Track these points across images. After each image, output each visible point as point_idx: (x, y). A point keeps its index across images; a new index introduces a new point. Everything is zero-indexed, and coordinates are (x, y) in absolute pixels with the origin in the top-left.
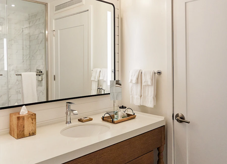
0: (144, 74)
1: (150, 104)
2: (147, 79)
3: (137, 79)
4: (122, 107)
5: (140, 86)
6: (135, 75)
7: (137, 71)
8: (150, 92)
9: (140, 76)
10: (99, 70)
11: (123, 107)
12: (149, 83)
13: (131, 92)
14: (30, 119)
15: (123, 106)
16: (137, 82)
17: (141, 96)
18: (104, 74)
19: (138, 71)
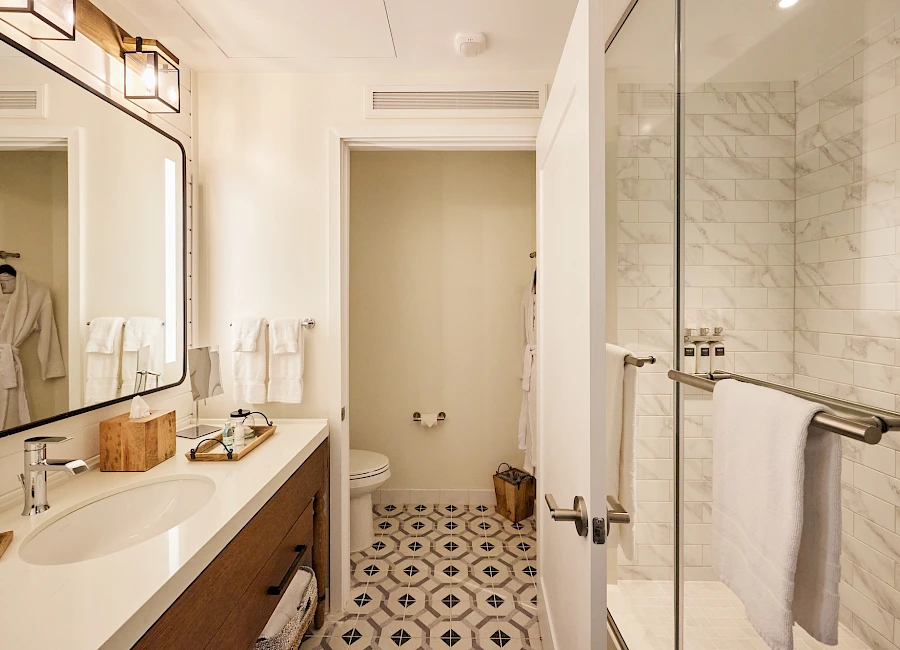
0: (276, 328)
1: (291, 394)
2: (284, 339)
3: (257, 341)
4: (237, 414)
5: (264, 357)
6: (249, 332)
7: (256, 322)
8: (293, 369)
9: (263, 333)
10: (117, 322)
11: (241, 414)
12: (291, 348)
13: (237, 373)
14: (167, 423)
15: (240, 411)
16: (256, 350)
17: (267, 381)
18: (143, 334)
19: (259, 322)
